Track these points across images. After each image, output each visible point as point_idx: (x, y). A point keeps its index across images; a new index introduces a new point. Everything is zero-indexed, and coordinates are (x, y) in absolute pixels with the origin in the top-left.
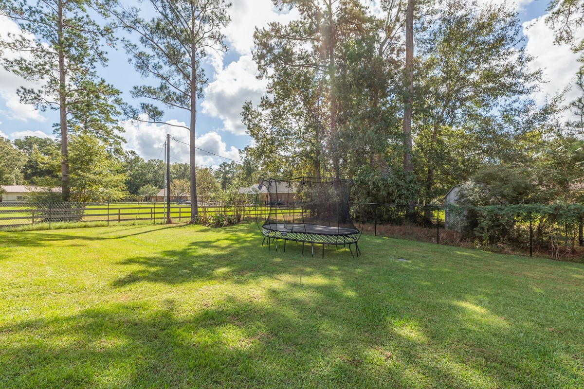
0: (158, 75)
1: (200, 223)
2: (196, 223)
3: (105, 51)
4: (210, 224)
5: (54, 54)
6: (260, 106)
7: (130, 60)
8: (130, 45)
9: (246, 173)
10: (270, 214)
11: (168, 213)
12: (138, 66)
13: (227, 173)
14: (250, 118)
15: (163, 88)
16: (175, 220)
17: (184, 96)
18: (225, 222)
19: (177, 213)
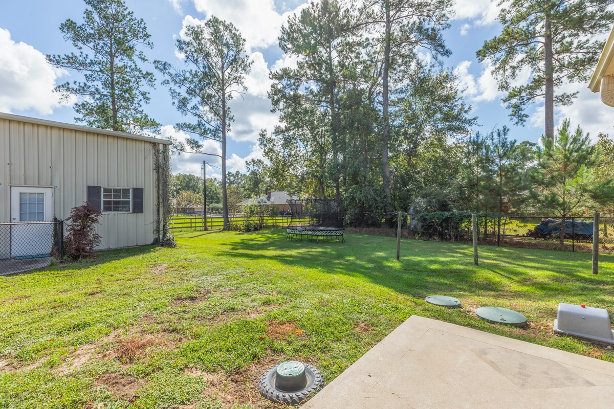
0: (196, 115)
1: (231, 230)
2: (229, 230)
3: (148, 92)
4: (240, 230)
5: (109, 96)
6: (273, 133)
7: (174, 103)
8: (175, 92)
9: (253, 184)
10: (291, 222)
11: (205, 222)
12: (179, 108)
13: (232, 183)
14: (265, 142)
15: (200, 124)
16: (209, 228)
17: (216, 130)
18: (252, 229)
19: (212, 222)
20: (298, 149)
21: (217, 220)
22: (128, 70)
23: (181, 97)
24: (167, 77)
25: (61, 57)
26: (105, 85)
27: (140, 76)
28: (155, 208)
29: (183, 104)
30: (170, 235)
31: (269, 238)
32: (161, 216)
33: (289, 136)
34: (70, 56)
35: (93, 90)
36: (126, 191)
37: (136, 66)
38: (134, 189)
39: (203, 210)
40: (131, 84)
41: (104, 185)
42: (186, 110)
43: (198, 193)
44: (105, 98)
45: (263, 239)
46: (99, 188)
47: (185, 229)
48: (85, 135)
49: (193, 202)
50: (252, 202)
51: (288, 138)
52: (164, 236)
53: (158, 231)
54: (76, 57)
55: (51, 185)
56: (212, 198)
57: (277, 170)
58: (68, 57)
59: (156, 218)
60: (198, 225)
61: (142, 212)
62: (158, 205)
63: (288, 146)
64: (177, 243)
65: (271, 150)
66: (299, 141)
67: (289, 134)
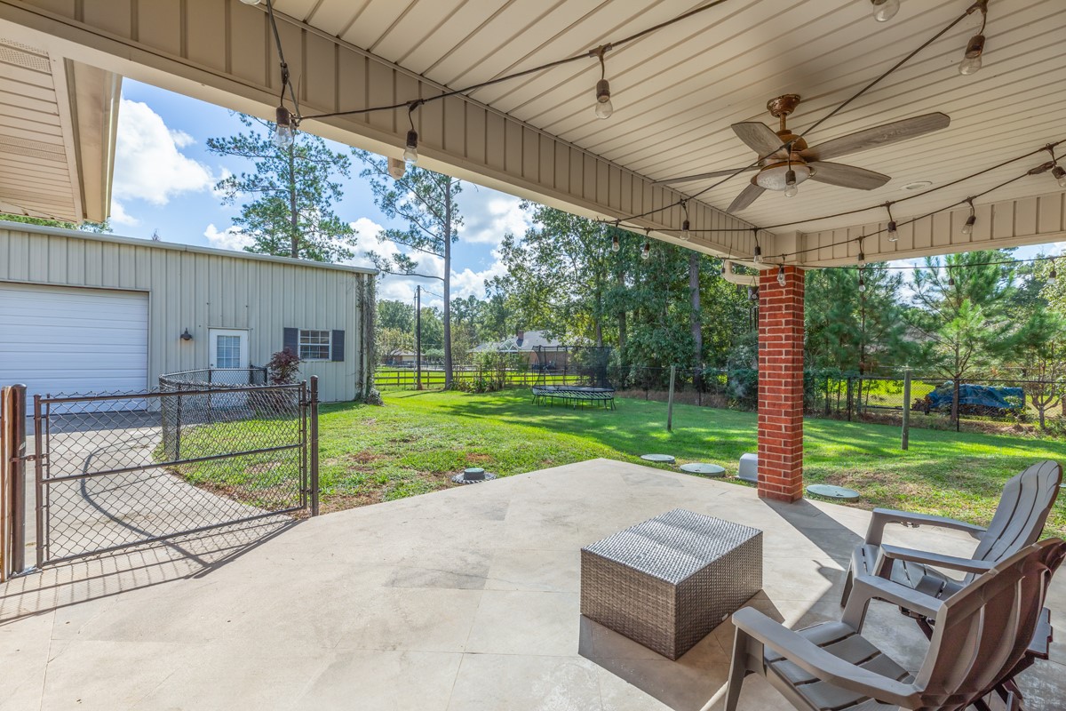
0: (407, 217)
1: (456, 389)
2: (453, 389)
3: (340, 183)
4: (469, 389)
5: (286, 192)
6: (524, 241)
7: (376, 201)
8: (379, 185)
9: (497, 318)
10: (538, 381)
11: (419, 377)
12: (384, 207)
13: (462, 315)
14: (511, 256)
15: (413, 232)
16: (425, 386)
17: (437, 240)
18: (487, 389)
19: (428, 377)
20: (563, 265)
21: (436, 374)
22: (313, 152)
23: (387, 192)
24: (369, 166)
25: (226, 140)
26: (282, 176)
27: (329, 160)
28: (358, 355)
29: (389, 201)
30: (374, 390)
31: (509, 401)
32: (365, 365)
33: (549, 245)
34: (238, 138)
35: (266, 184)
36: (325, 334)
37: (324, 146)
38: (335, 332)
39: (416, 359)
40: (317, 173)
41: (301, 327)
42: (394, 210)
43: (408, 332)
44: (283, 195)
45: (500, 403)
46: (297, 330)
47: (391, 387)
48: (282, 267)
49: (401, 346)
50: (490, 347)
51: (546, 248)
52: (368, 391)
53: (361, 385)
54: (245, 139)
55: (248, 326)
56: (431, 340)
57: (527, 299)
58: (235, 139)
59: (358, 368)
60: (408, 381)
61: (343, 360)
62: (362, 352)
63: (546, 261)
64: (384, 401)
65: (519, 267)
66: (564, 253)
67: (549, 241)
